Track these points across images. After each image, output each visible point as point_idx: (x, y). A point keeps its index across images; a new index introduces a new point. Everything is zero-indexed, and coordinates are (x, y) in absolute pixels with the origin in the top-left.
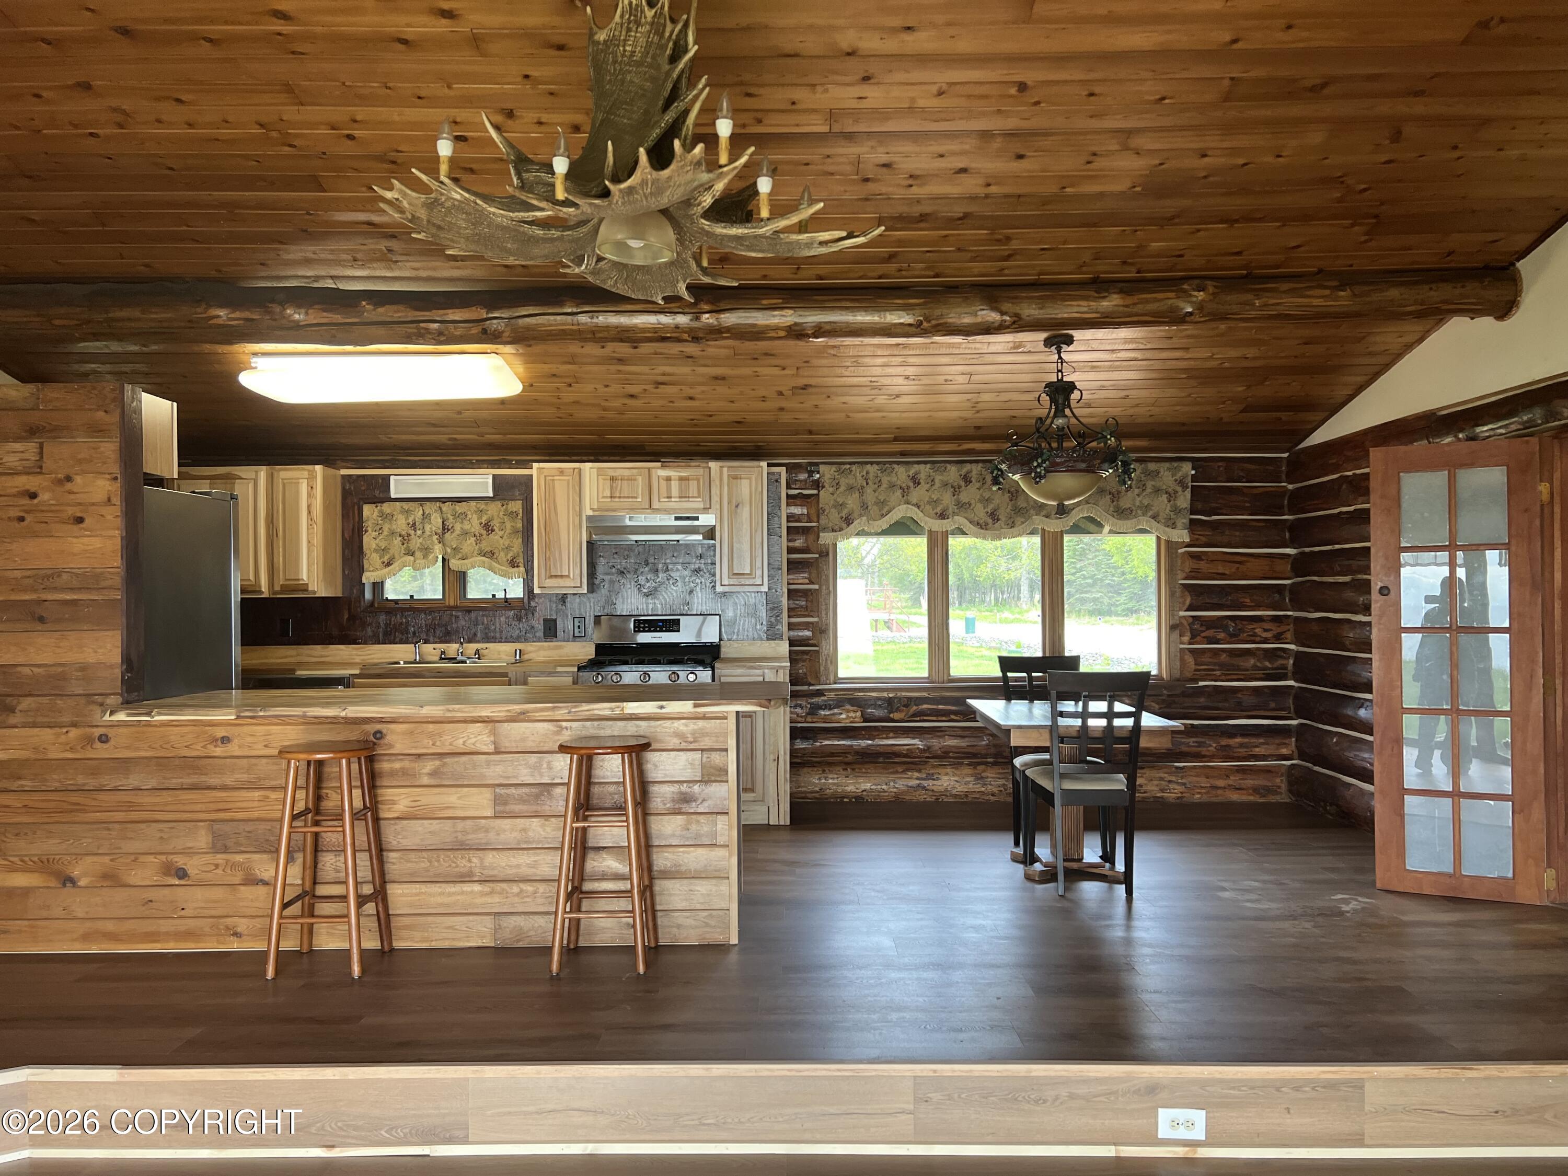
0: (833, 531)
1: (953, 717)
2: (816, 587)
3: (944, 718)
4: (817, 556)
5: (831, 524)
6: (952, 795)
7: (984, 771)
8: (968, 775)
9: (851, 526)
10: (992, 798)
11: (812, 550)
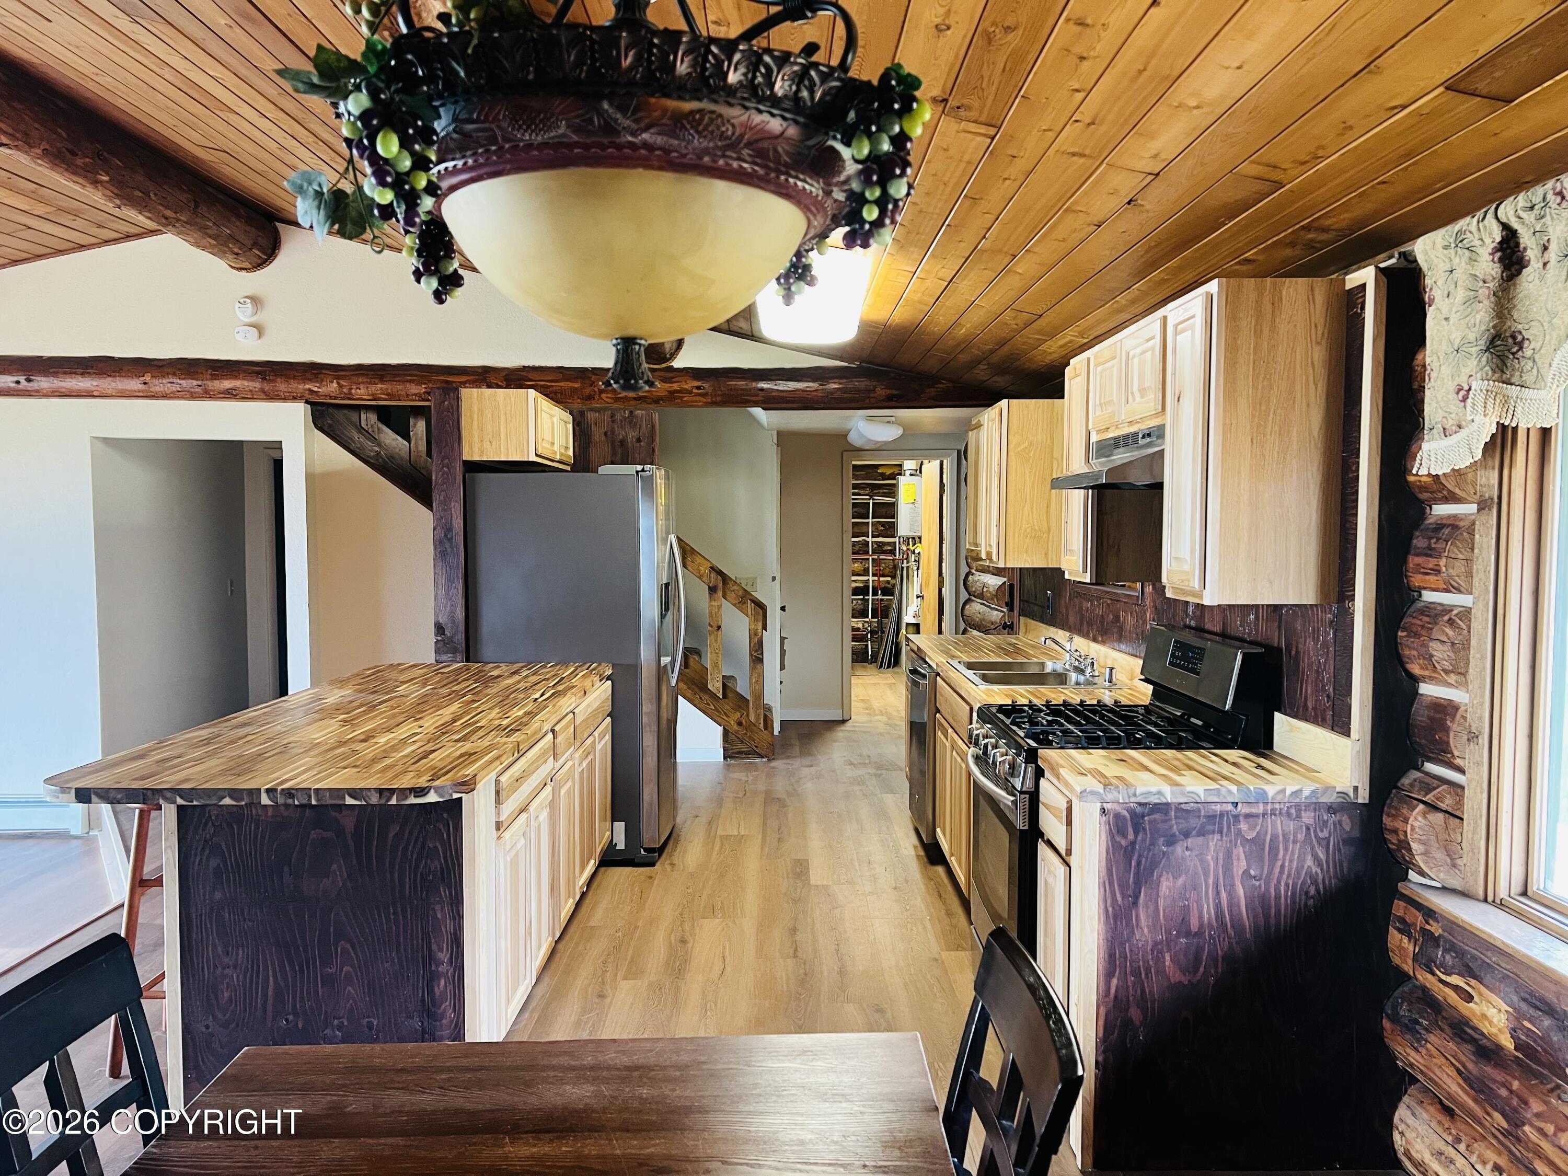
0: (1445, 432)
2: (1465, 600)
4: (1476, 507)
5: (1440, 416)
11: (1457, 491)
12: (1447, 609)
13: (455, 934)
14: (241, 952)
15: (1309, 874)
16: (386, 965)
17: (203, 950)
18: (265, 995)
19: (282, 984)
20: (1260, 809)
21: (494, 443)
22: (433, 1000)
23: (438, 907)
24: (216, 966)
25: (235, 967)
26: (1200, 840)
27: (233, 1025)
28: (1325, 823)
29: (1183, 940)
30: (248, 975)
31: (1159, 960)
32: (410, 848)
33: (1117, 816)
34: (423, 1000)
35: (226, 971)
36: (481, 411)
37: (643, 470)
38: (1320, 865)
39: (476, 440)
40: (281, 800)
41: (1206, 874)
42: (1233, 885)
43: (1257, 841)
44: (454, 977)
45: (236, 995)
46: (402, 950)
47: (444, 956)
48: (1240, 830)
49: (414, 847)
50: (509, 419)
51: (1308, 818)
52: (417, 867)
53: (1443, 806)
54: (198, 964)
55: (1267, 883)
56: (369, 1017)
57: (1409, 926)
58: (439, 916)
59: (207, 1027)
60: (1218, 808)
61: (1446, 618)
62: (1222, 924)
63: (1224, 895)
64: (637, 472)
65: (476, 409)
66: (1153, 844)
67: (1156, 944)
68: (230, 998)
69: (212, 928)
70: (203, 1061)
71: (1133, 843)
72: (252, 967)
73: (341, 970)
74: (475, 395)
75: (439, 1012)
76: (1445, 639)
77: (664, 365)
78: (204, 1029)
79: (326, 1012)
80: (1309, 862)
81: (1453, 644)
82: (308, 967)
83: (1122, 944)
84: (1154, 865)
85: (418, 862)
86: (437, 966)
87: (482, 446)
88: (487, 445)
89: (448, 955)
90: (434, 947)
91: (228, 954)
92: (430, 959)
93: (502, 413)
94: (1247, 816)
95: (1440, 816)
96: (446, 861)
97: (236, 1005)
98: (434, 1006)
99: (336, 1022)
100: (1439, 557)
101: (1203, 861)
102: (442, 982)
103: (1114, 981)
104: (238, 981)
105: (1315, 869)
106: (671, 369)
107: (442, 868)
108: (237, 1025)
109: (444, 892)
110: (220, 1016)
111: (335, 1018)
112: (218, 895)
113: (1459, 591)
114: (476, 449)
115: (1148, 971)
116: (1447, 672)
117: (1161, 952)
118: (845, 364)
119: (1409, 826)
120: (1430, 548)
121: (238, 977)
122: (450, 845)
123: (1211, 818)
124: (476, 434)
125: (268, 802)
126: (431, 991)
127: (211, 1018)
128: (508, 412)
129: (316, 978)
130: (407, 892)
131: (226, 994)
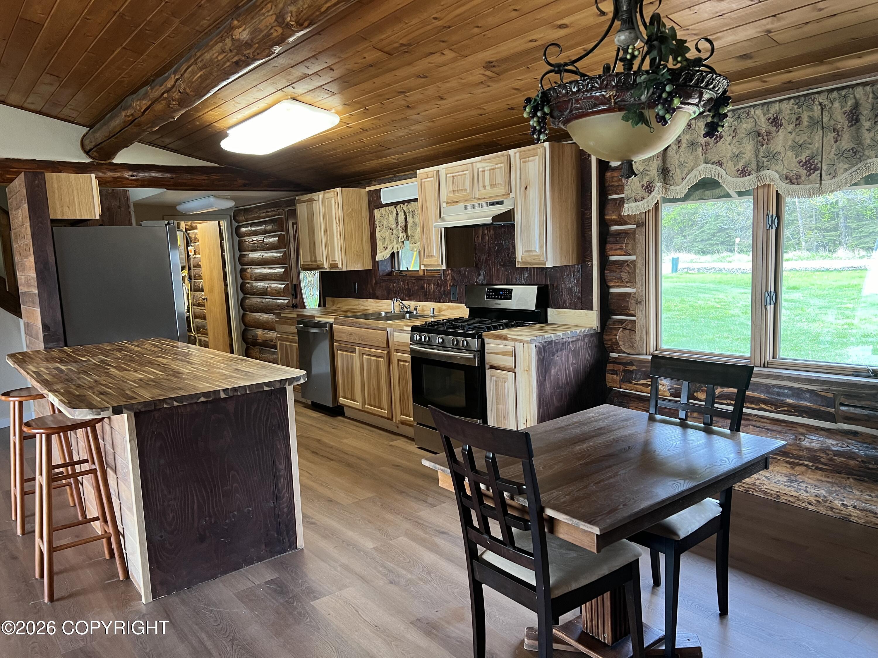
0: (636, 200)
1: (762, 406)
2: (633, 257)
3: (753, 406)
4: (635, 226)
5: (633, 195)
6: (761, 491)
7: (802, 473)
8: (780, 473)
9: (653, 193)
10: (810, 507)
11: (628, 221)
12: (626, 261)
13: (287, 454)
14: (177, 490)
15: (588, 360)
16: (255, 478)
17: (156, 494)
18: (193, 509)
19: (201, 501)
20: (574, 339)
21: (71, 208)
22: (278, 490)
23: (278, 443)
24: (164, 502)
25: (175, 499)
26: (560, 352)
27: (176, 532)
28: (590, 341)
29: (558, 390)
30: (183, 501)
31: (552, 399)
32: (263, 415)
33: (539, 348)
34: (274, 492)
35: (170, 502)
36: (60, 188)
37: (168, 223)
38: (590, 356)
39: (58, 205)
40: (231, 394)
41: (563, 365)
42: (569, 368)
43: (574, 351)
44: (287, 476)
45: (176, 514)
46: (262, 468)
47: (282, 467)
48: (570, 347)
49: (265, 415)
50: (80, 193)
51: (586, 340)
52: (267, 424)
53: (628, 327)
54: (153, 503)
55: (578, 365)
56: (248, 507)
57: (616, 371)
58: (279, 447)
59: (161, 537)
60: (564, 340)
61: (626, 264)
62: (567, 382)
63: (567, 371)
64: (166, 225)
65: (56, 186)
66: (549, 356)
67: (551, 393)
68: (173, 517)
69: (160, 481)
70: (160, 556)
71: (544, 357)
72: (185, 497)
73: (232, 487)
74: (55, 177)
75: (281, 495)
76: (626, 271)
77: (108, 161)
78: (160, 539)
79: (226, 510)
80: (587, 356)
81: (629, 273)
82: (215, 490)
83: (543, 395)
84: (550, 364)
85: (267, 421)
86: (279, 472)
87: (62, 210)
88: (66, 209)
89: (284, 466)
90: (277, 463)
91: (170, 493)
92: (275, 470)
93: (75, 189)
94: (572, 342)
95: (628, 331)
96: (280, 419)
97: (177, 520)
98: (279, 493)
99: (231, 514)
100: (623, 243)
101: (562, 360)
102: (282, 480)
103: (541, 410)
104: (177, 506)
105: (589, 358)
106: (113, 163)
107: (278, 422)
108: (179, 531)
109: (280, 434)
110: (168, 528)
111: (231, 512)
112: (162, 462)
113: (630, 255)
114: (59, 211)
115: (549, 403)
116: (627, 282)
117: (553, 396)
118: (218, 165)
119: (618, 337)
120: (617, 241)
121: (177, 504)
122: (282, 410)
123: (564, 344)
124: (57, 203)
125: (225, 396)
126: (276, 485)
127: (163, 531)
128: (79, 188)
129: (219, 494)
130: (263, 438)
131: (171, 515)
